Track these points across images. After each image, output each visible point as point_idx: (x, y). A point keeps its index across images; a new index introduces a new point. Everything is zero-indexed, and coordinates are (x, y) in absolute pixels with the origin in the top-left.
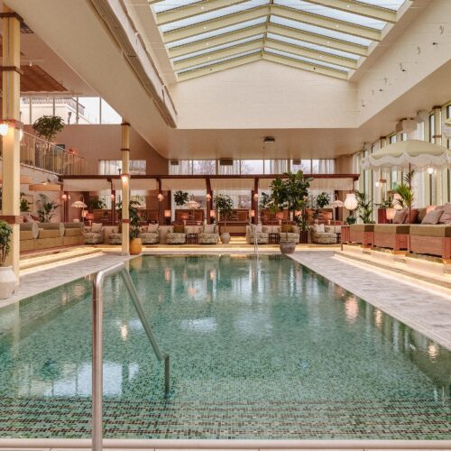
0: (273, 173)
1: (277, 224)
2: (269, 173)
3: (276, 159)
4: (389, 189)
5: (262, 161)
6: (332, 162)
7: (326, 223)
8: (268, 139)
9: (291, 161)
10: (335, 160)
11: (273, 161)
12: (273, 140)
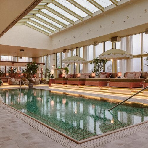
0: (12, 61)
1: (19, 78)
2: (11, 61)
3: (13, 56)
4: (56, 68)
5: (8, 57)
6: (32, 58)
7: (34, 78)
8: (22, 50)
9: (19, 57)
10: (33, 58)
11: (12, 57)
12: (24, 51)
